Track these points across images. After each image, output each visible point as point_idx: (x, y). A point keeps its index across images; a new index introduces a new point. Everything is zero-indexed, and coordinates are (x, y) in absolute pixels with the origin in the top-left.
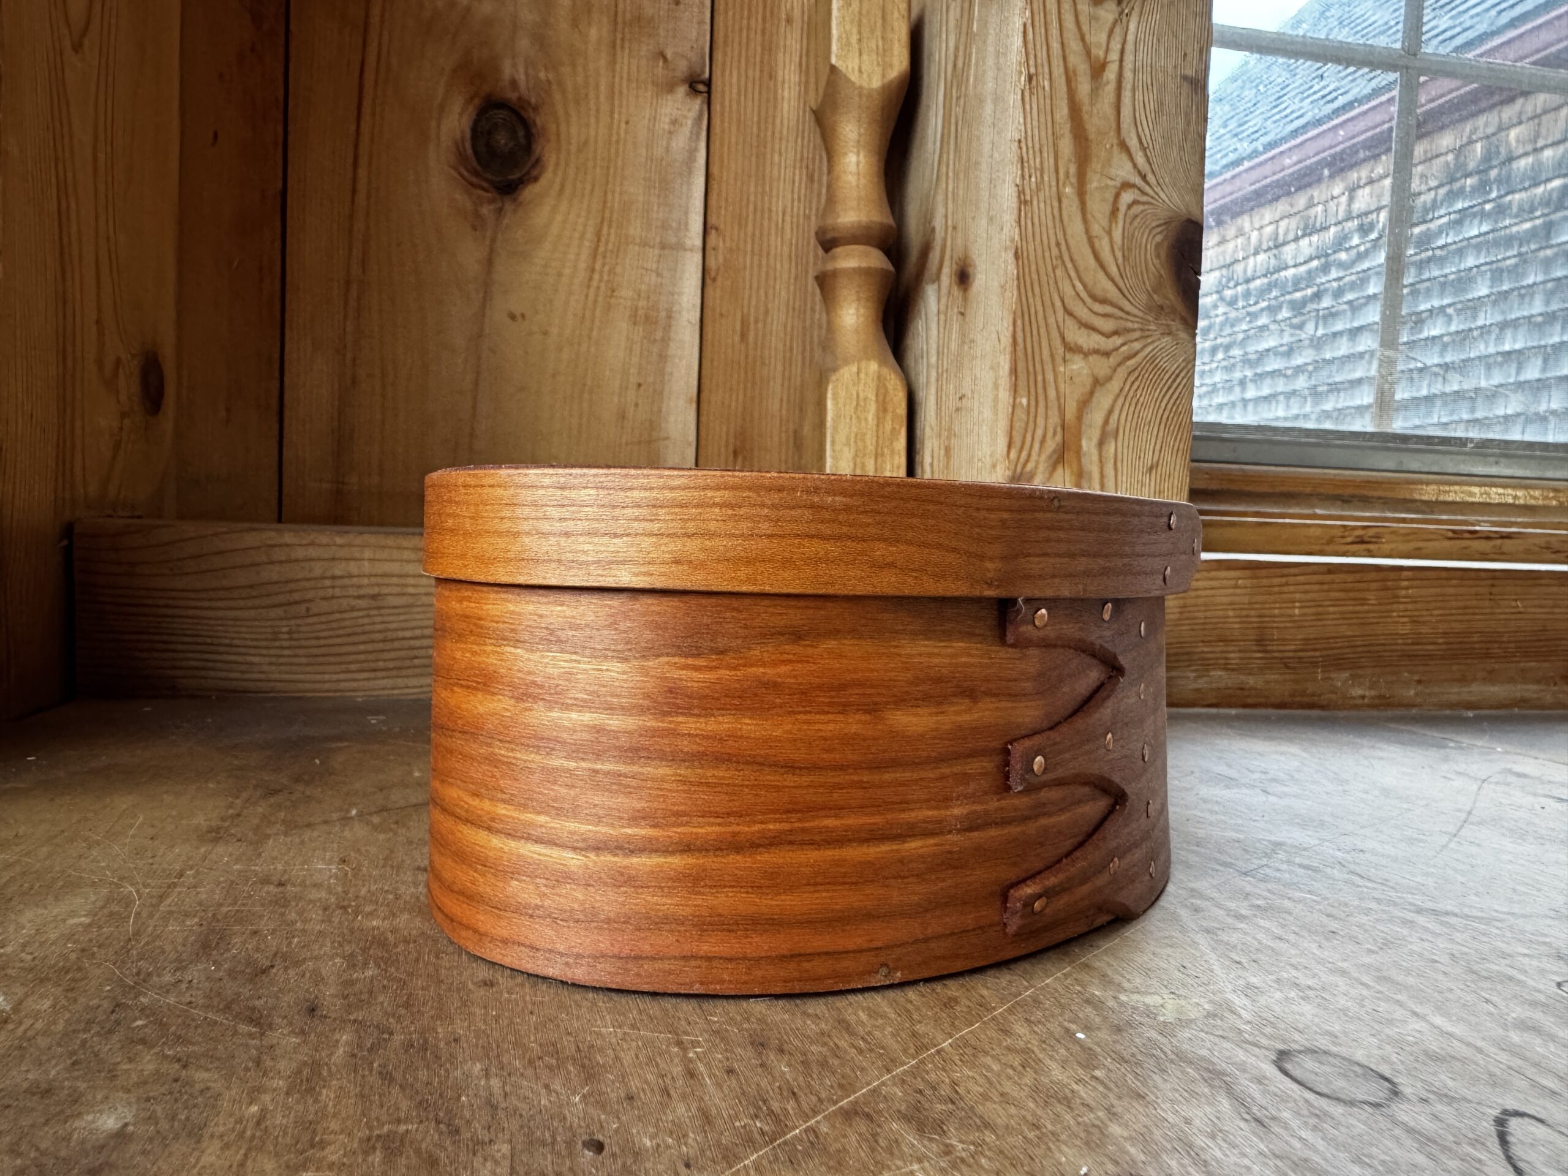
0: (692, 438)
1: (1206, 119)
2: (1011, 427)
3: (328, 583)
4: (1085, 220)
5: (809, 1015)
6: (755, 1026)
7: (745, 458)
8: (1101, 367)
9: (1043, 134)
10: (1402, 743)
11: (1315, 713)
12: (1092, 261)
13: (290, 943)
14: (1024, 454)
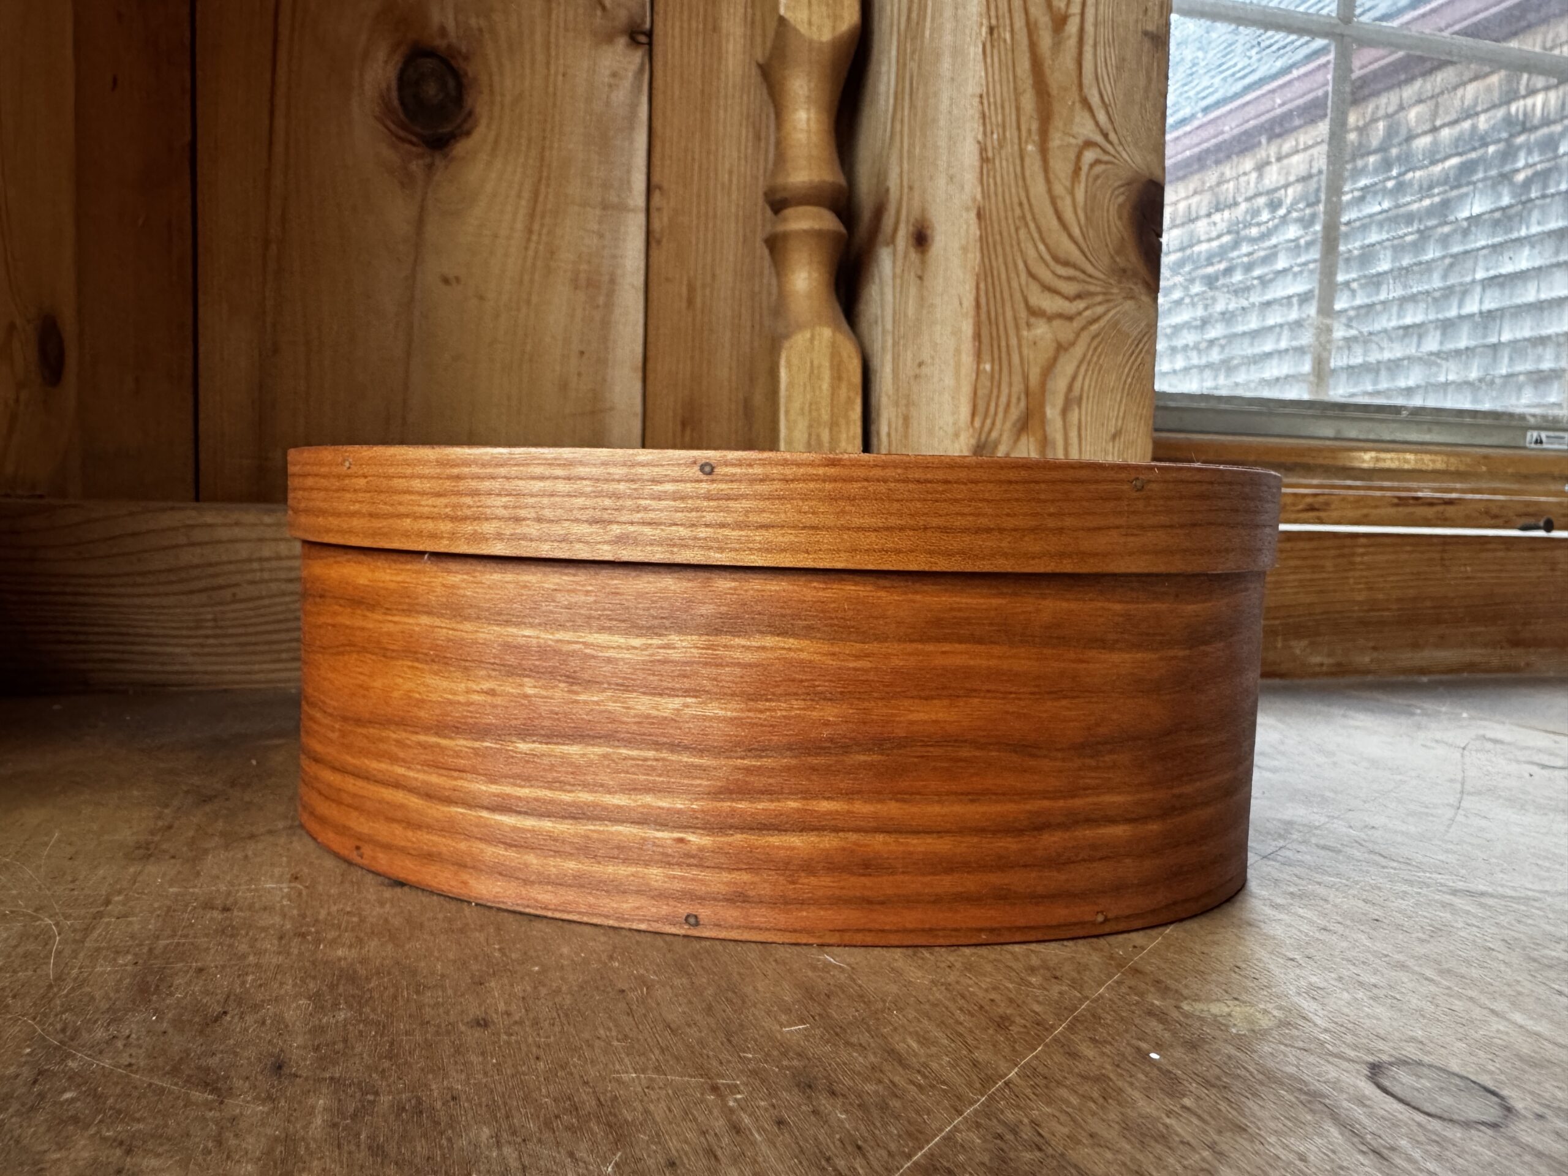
0: (639, 409)
1: (1167, 78)
2: (975, 393)
3: (256, 565)
4: (1048, 181)
5: (852, 1045)
6: (795, 1063)
7: (693, 430)
8: (1065, 331)
9: (1005, 89)
10: (1372, 711)
11: (1277, 681)
12: (1055, 222)
13: (243, 983)
14: (989, 422)
